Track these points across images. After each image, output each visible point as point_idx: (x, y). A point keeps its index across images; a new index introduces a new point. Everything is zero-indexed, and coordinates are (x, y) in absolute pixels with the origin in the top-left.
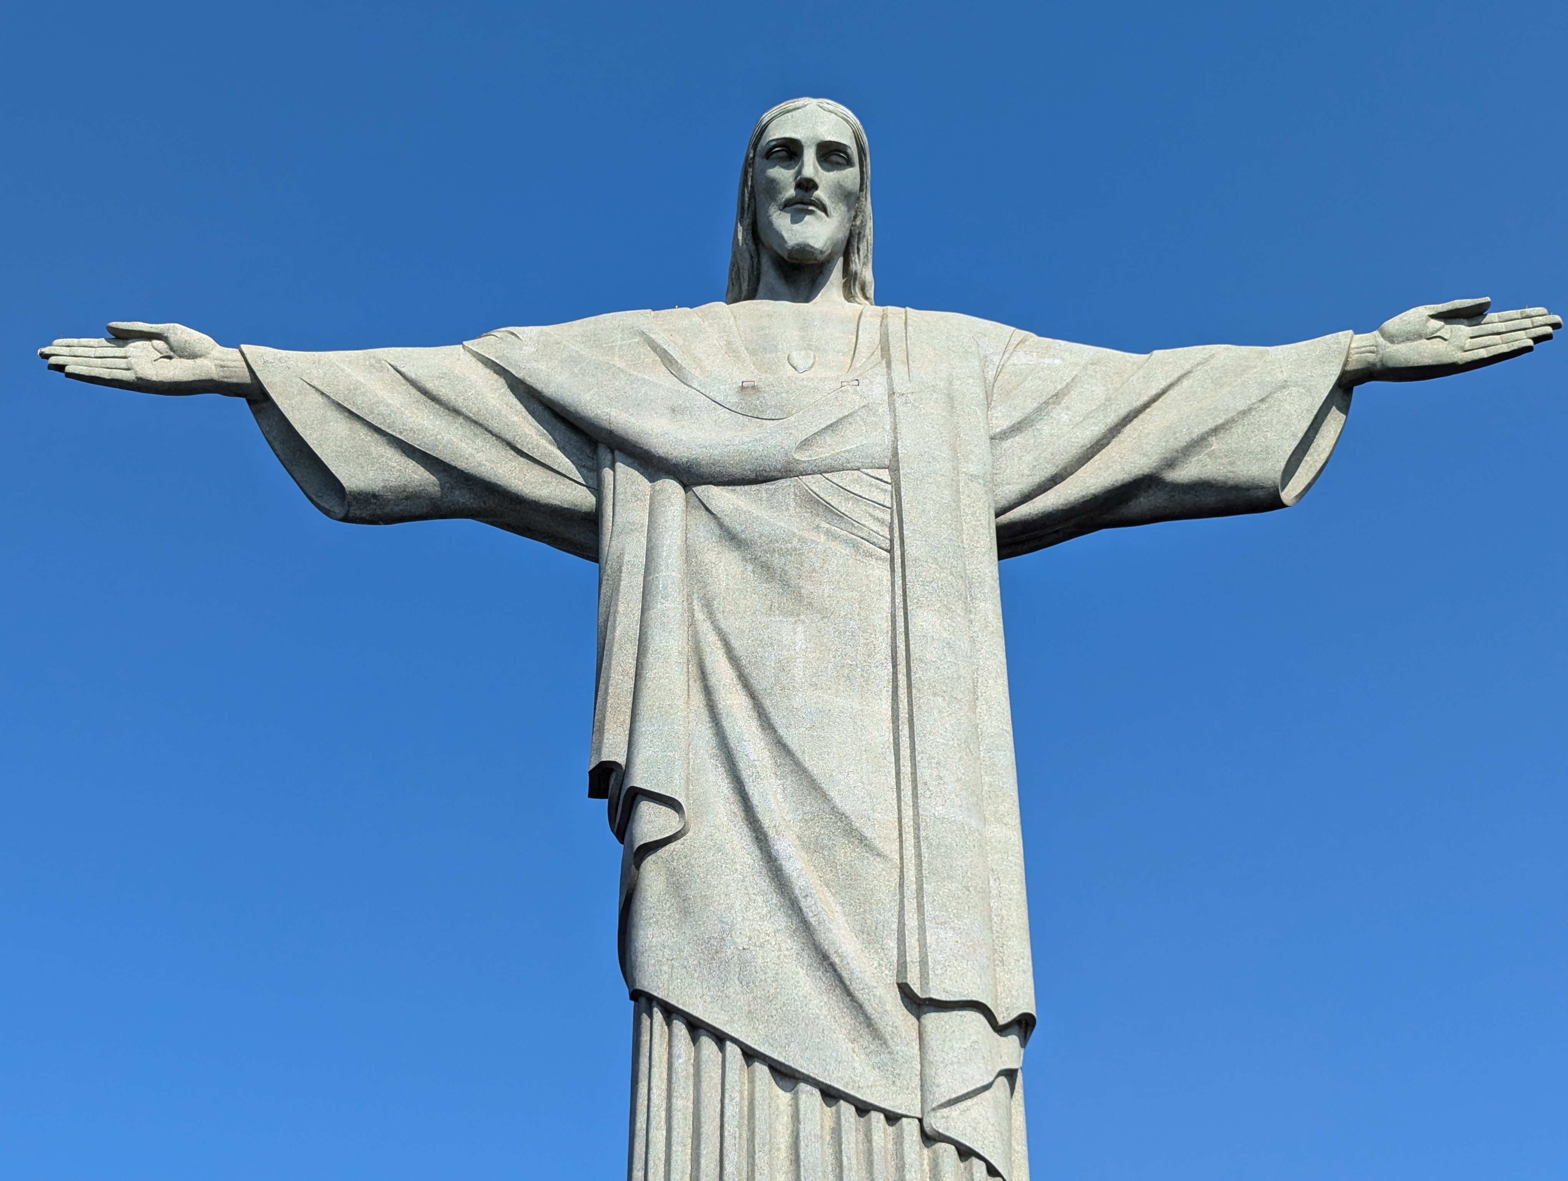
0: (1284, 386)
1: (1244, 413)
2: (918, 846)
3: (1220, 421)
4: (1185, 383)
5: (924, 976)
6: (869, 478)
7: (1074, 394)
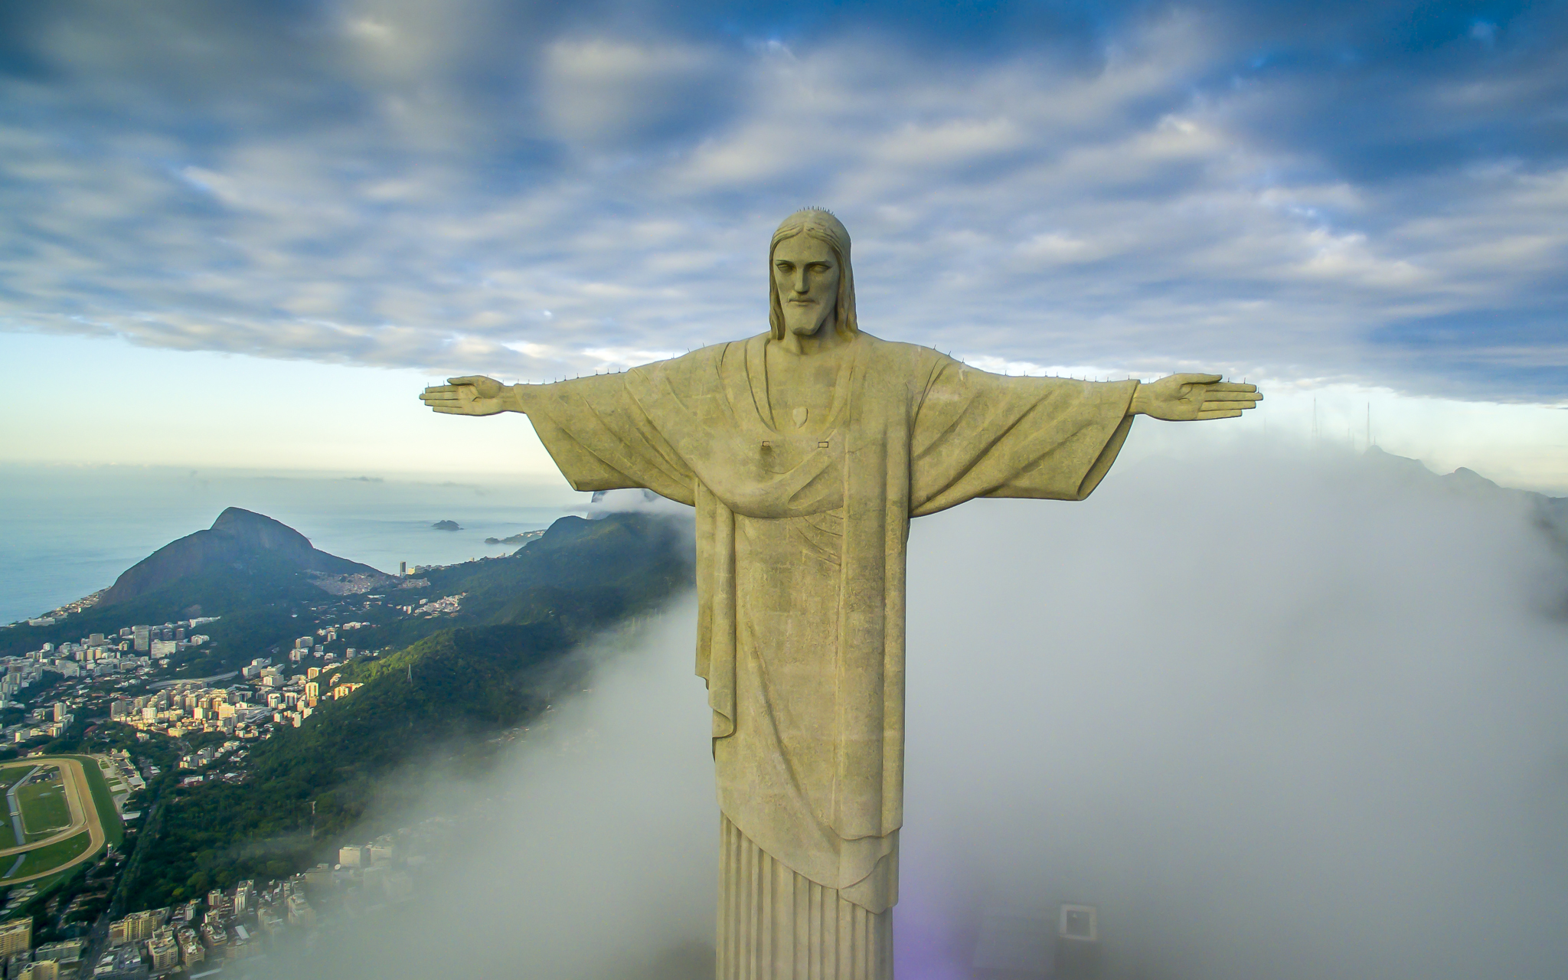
0: (1089, 423)
1: (1062, 444)
2: (843, 758)
3: (1047, 450)
4: (1032, 415)
5: (841, 828)
7: (963, 423)
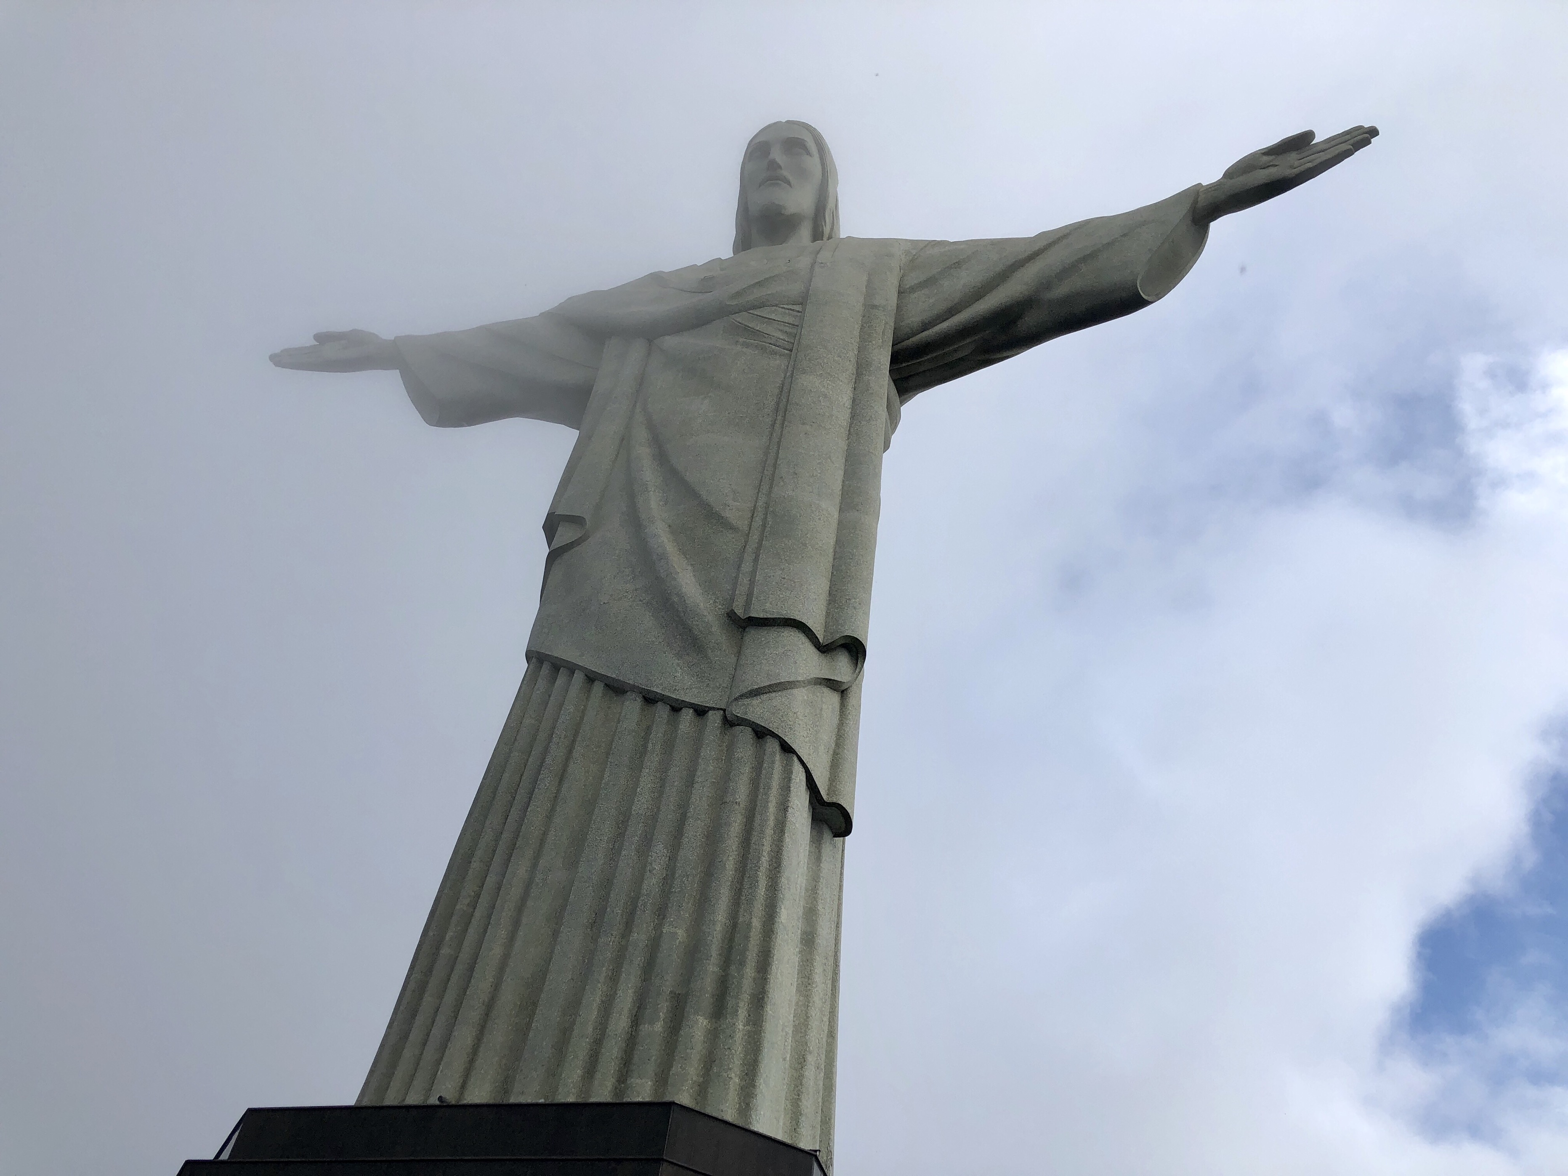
0: (1143, 224)
1: (1108, 245)
2: (765, 520)
4: (1064, 241)
5: (748, 604)
6: (783, 310)
